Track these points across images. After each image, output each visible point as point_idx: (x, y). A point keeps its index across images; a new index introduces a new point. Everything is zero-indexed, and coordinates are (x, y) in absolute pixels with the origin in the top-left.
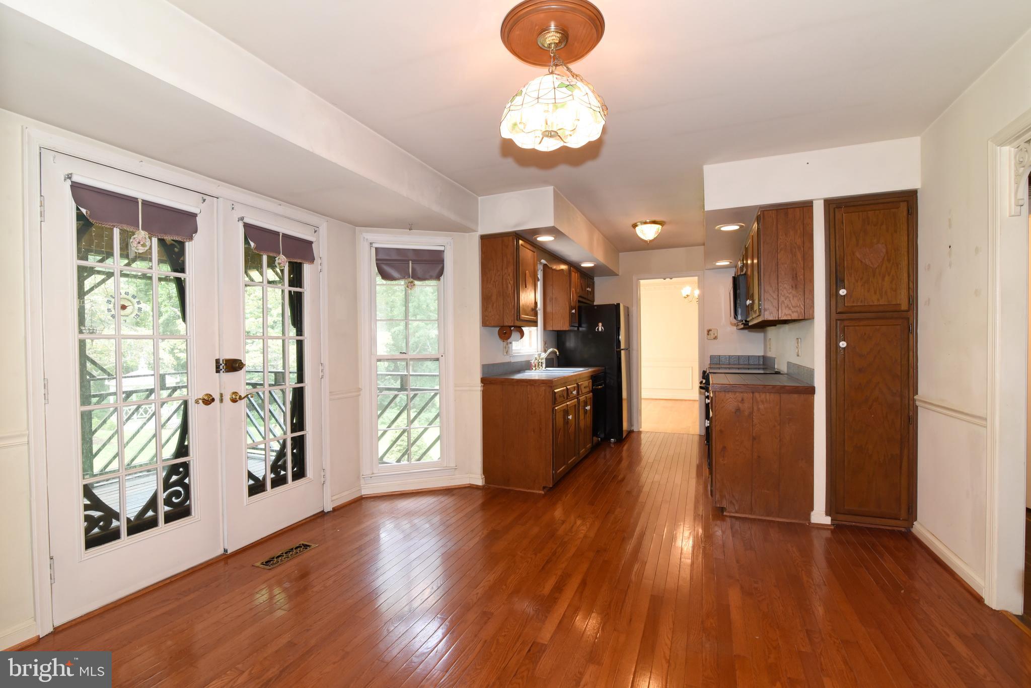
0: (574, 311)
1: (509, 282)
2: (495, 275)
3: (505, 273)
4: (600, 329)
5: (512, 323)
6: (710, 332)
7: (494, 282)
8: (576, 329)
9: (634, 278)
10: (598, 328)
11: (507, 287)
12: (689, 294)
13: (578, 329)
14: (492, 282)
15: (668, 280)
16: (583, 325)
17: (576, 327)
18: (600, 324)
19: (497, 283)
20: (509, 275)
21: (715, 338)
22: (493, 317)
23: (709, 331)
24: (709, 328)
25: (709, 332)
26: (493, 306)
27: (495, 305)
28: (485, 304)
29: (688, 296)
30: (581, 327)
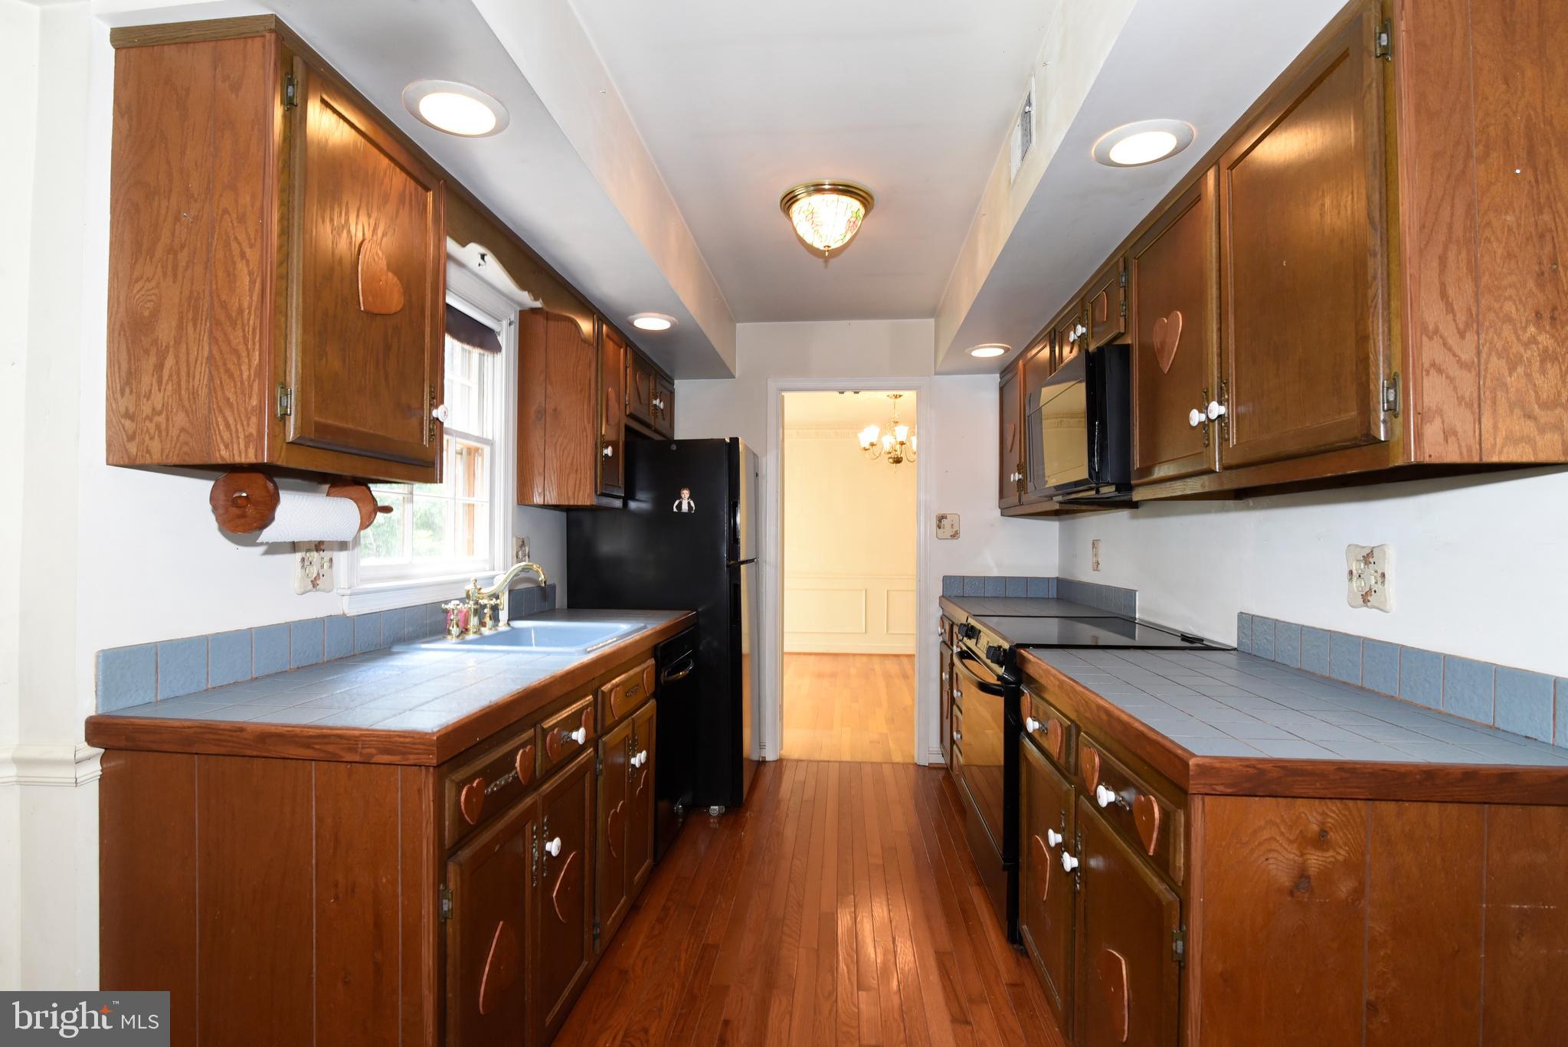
0: (609, 451)
1: (243, 255)
2: (177, 219)
3: (226, 211)
4: (685, 508)
5: (251, 452)
6: (944, 522)
7: (171, 250)
8: (618, 503)
9: (772, 385)
10: (680, 505)
11: (231, 277)
12: (874, 441)
13: (625, 504)
14: (159, 252)
15: (849, 394)
16: (640, 495)
17: (618, 497)
18: (686, 493)
19: (183, 257)
20: (242, 219)
21: (955, 535)
22: (161, 419)
23: (941, 518)
24: (942, 512)
25: (940, 521)
26: (159, 367)
27: (170, 362)
28: (124, 355)
29: (872, 445)
30: (633, 499)
